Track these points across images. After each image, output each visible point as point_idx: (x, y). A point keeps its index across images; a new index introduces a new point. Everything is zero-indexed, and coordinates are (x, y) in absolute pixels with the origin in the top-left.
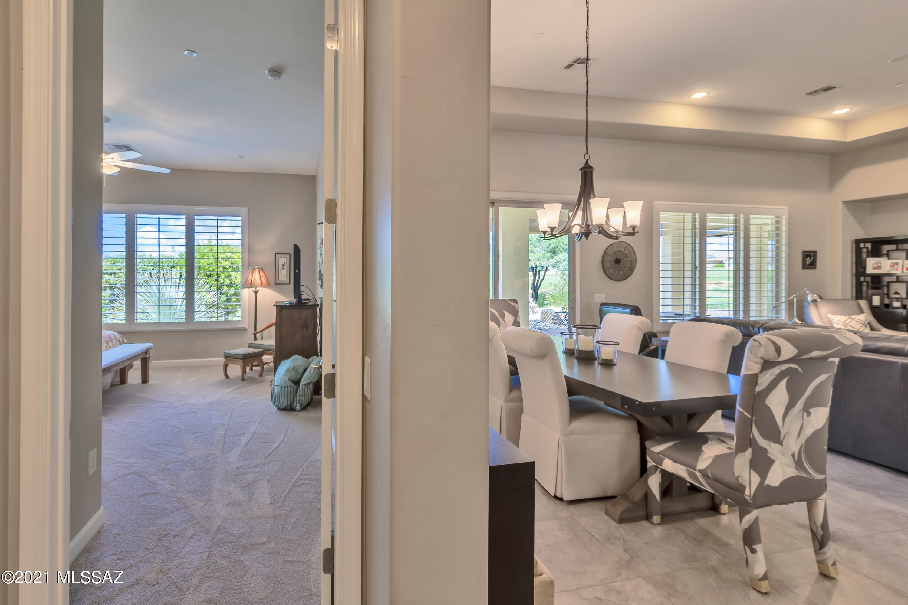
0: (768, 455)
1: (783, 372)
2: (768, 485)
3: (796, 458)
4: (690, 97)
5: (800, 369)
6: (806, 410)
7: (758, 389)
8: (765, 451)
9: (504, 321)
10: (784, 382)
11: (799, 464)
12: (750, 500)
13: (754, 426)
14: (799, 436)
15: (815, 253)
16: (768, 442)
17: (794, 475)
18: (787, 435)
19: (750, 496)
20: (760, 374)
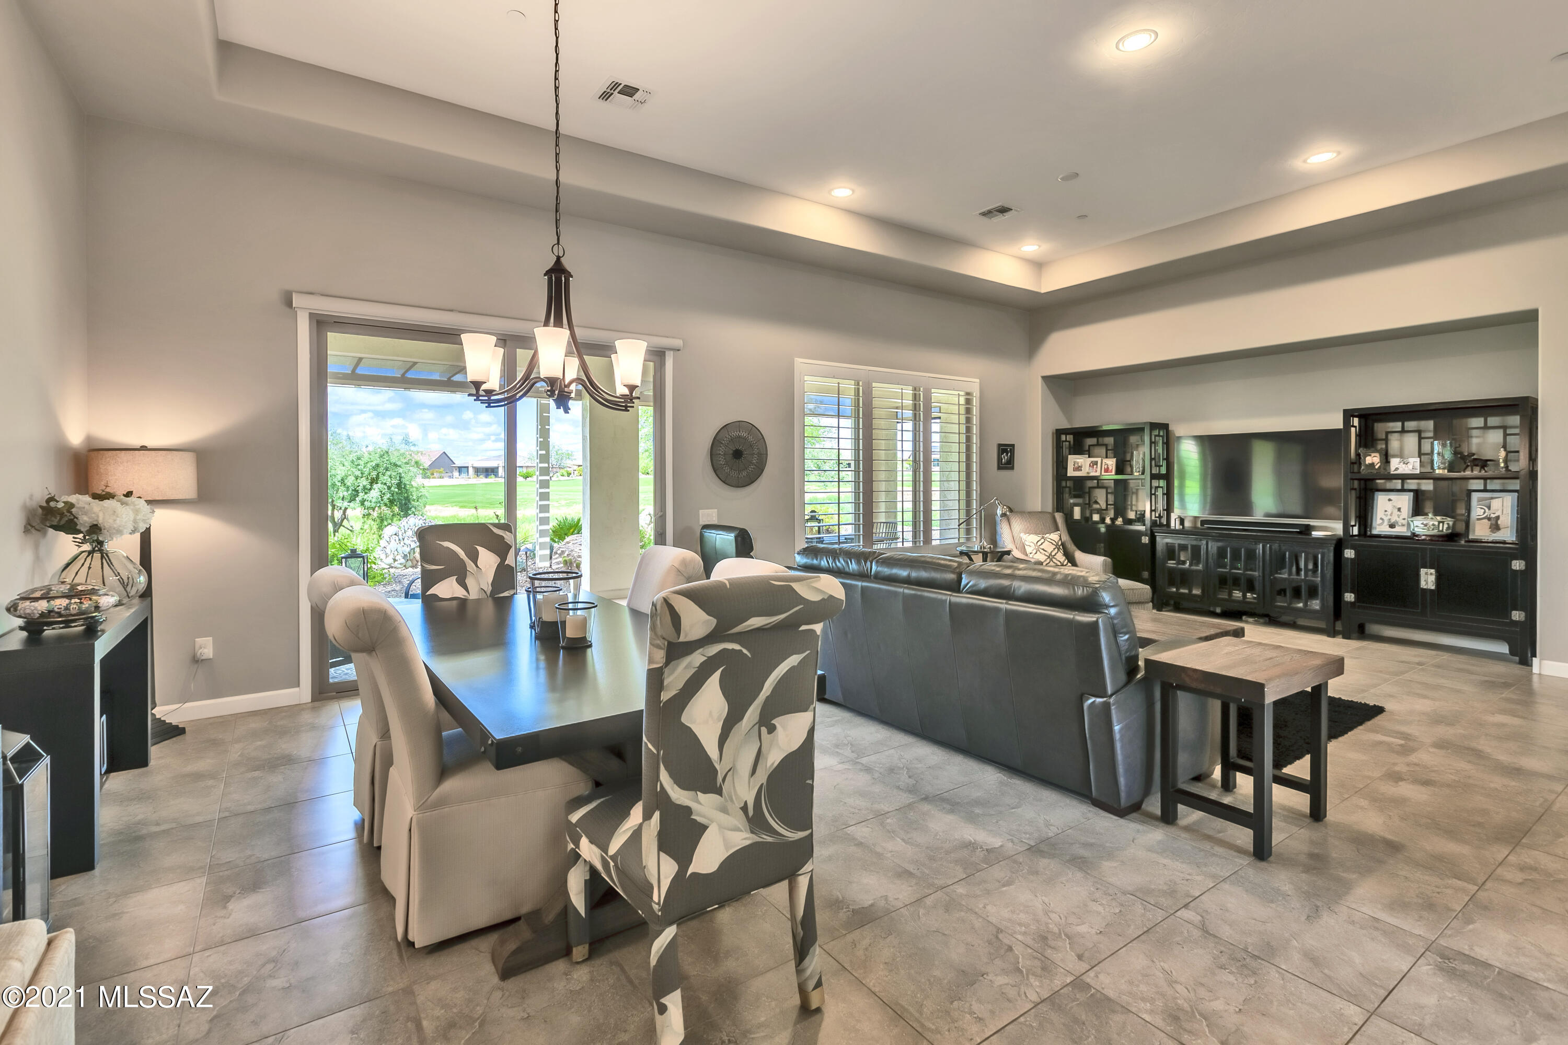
0: (693, 817)
1: (710, 659)
2: (693, 874)
3: (751, 813)
4: (830, 192)
5: (745, 651)
6: (766, 722)
7: (665, 696)
8: (688, 810)
9: (477, 566)
10: (716, 677)
11: (756, 821)
12: (659, 910)
13: (662, 767)
14: (754, 771)
15: (1013, 446)
16: (691, 793)
17: (748, 842)
18: (730, 773)
19: (658, 904)
20: (666, 667)
